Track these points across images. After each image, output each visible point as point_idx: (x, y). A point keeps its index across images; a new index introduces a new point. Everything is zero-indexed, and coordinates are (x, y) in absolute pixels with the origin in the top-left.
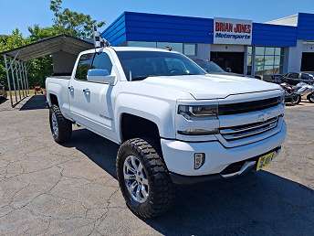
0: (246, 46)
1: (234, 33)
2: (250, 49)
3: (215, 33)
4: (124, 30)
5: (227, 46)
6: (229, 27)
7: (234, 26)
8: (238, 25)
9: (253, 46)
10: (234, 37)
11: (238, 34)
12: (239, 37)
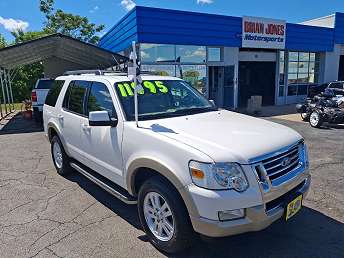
0: (278, 51)
2: (282, 54)
3: (244, 34)
4: (135, 29)
6: (260, 28)
7: (266, 27)
8: (270, 26)
9: (286, 51)
10: (266, 39)
11: (269, 36)
12: (271, 39)
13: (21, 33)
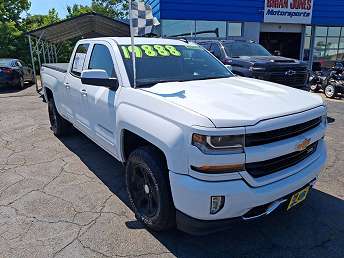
0: (304, 26)
1: (289, 10)
2: (308, 29)
3: (266, 9)
5: (280, 25)
6: (284, 3)
7: (291, 1)
9: (313, 25)
10: (290, 14)
11: (295, 10)
12: (296, 14)
13: (76, 7)
